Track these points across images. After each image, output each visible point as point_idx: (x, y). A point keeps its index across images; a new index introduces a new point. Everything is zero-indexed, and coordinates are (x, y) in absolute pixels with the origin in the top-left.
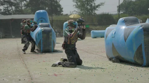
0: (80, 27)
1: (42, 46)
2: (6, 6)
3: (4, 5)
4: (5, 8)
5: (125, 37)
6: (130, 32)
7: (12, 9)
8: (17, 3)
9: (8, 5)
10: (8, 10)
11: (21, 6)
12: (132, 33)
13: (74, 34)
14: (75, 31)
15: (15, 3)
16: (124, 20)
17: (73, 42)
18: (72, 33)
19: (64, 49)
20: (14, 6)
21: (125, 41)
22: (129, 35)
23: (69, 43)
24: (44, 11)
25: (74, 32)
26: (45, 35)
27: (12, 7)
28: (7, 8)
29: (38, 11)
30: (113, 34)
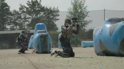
0: (75, 24)
1: (40, 48)
2: (12, 26)
3: (10, 25)
4: (11, 28)
5: (110, 33)
6: (115, 28)
7: (17, 28)
8: (21, 23)
9: (14, 25)
10: (13, 29)
11: (24, 25)
12: (116, 29)
13: (70, 28)
14: (71, 26)
15: (19, 23)
16: (110, 20)
17: (69, 36)
18: (68, 28)
19: (61, 42)
20: (18, 25)
21: (111, 36)
22: (114, 30)
23: (65, 37)
24: (43, 23)
25: (69, 27)
26: (42, 39)
27: (17, 26)
28: (13, 27)
29: (38, 24)
30: (101, 31)
